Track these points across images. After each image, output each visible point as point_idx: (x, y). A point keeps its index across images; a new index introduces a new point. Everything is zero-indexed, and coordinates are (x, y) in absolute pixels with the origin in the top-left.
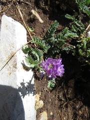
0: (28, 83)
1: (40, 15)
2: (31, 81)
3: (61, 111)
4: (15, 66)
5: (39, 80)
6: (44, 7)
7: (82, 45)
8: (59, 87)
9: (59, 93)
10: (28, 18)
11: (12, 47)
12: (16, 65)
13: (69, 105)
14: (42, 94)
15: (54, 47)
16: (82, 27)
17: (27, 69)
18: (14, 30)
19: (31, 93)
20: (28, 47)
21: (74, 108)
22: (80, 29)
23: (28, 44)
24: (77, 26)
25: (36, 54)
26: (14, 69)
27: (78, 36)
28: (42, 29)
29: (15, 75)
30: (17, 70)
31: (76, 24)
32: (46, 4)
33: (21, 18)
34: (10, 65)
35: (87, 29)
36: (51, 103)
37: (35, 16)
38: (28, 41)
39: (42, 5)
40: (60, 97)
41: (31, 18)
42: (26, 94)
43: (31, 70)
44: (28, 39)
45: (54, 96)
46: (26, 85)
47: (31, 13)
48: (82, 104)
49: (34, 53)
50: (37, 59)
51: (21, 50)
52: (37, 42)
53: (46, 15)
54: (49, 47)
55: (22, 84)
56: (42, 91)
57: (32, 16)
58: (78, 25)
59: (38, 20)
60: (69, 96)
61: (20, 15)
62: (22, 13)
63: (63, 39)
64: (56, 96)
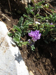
3: (38, 68)
4: (7, 45)
6: (8, 12)
8: (31, 54)
9: (32, 58)
13: (40, 62)
21: (43, 63)
24: (29, 20)
26: (7, 47)
28: (11, 24)
29: (10, 51)
30: (10, 47)
35: (34, 21)
36: (31, 66)
43: (16, 46)
48: (45, 58)
49: (16, 34)
51: (7, 35)
53: (10, 16)
57: (3, 17)
59: (7, 19)
64: (31, 60)
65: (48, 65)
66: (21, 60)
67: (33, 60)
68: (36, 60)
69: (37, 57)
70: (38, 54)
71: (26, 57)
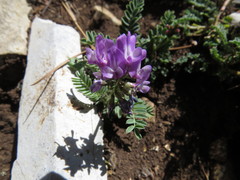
0: (86, 141)
1: (114, 14)
2: (92, 137)
5: (128, 150)
7: (219, 41)
8: (186, 166)
10: (89, 22)
12: (53, 98)
16: (209, 6)
17: (82, 108)
19: (96, 167)
26: (50, 108)
29: (52, 120)
30: (56, 109)
34: (42, 102)
35: (223, 8)
37: (101, 14)
41: (94, 21)
42: (80, 168)
43: (93, 110)
46: (80, 144)
51: (66, 68)
55: (70, 141)
59: (109, 20)
66: (88, 166)
71: (157, 168)
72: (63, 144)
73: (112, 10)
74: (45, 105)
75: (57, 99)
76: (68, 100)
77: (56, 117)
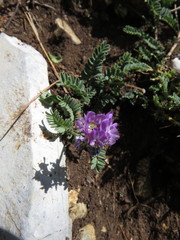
0: (54, 165)
1: (73, 29)
2: (58, 161)
3: (125, 225)
4: (28, 132)
5: (76, 162)
6: (82, 11)
7: (160, 86)
8: (118, 175)
9: (118, 189)
10: (48, 36)
11: (20, 96)
12: (29, 128)
13: (140, 213)
14: (82, 190)
15: (105, 92)
16: (159, 49)
17: (50, 137)
18: (24, 63)
19: (60, 184)
20: (50, 94)
21: (152, 218)
22: (156, 54)
23: (51, 88)
24: (149, 48)
25: (67, 107)
26: (26, 137)
27: (151, 69)
28: (80, 56)
29: (29, 149)
30: (32, 140)
31: (147, 44)
32: (85, 5)
33: (34, 37)
34: (17, 130)
35: (170, 54)
36: (102, 209)
37: (63, 32)
38: (50, 83)
39: (78, 7)
40: (121, 196)
41: (54, 36)
42: (51, 186)
43: (58, 139)
44: (52, 78)
45: (108, 195)
46: (50, 168)
47: (55, 26)
48: (168, 208)
49: (63, 104)
50: (69, 117)
51: (37, 100)
52: (68, 83)
53: (87, 26)
54: (94, 93)
55: (43, 166)
56: (82, 185)
57: (56, 32)
58: (152, 46)
59: (69, 38)
60: (140, 193)
61: (32, 31)
62: (37, 27)
63: (121, 75)
64: (112, 194)
65: (165, 234)
66: (56, 184)
67: (118, 194)
68: (127, 201)
69: (137, 192)
70: (142, 184)
71: (97, 176)
72: (38, 169)
73: (71, 24)
74: (21, 133)
75: (32, 131)
76: (40, 131)
77: (32, 147)
